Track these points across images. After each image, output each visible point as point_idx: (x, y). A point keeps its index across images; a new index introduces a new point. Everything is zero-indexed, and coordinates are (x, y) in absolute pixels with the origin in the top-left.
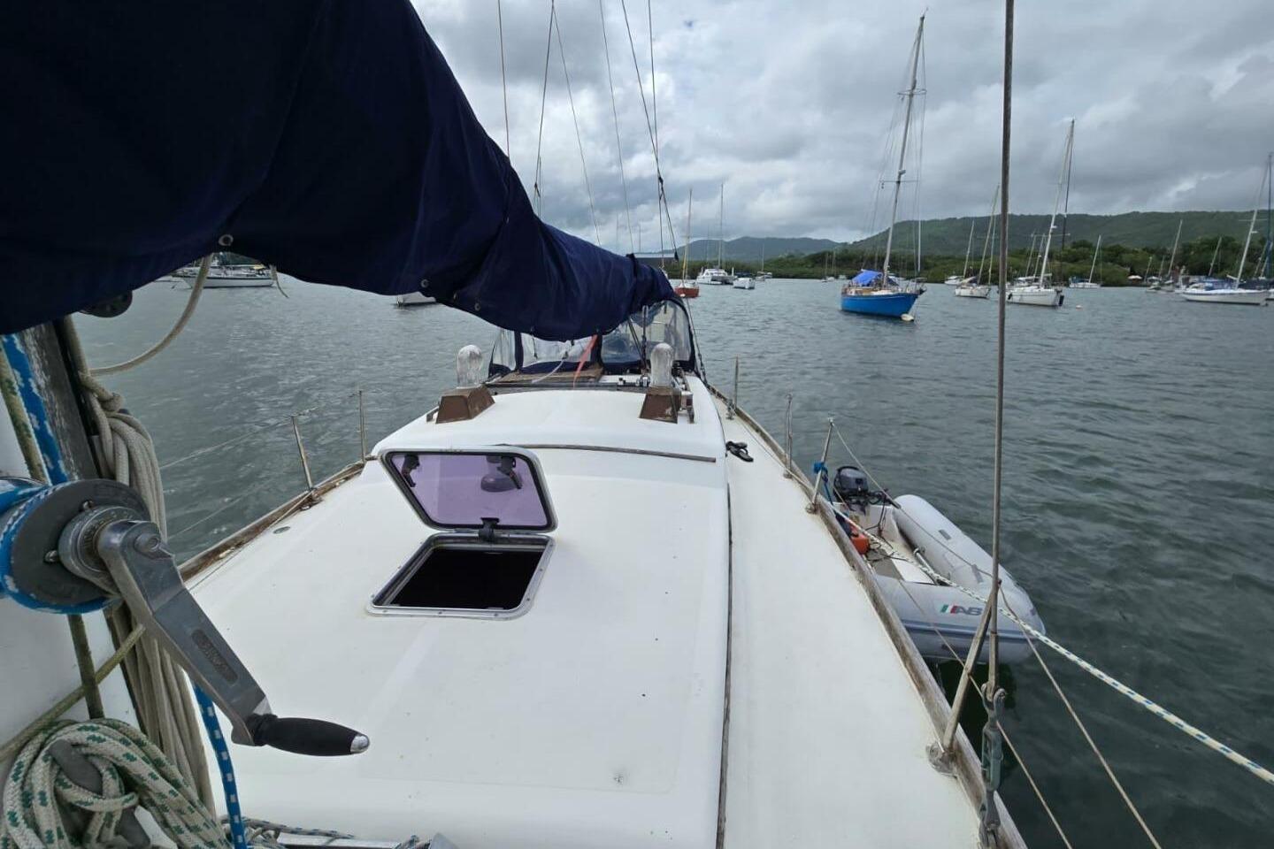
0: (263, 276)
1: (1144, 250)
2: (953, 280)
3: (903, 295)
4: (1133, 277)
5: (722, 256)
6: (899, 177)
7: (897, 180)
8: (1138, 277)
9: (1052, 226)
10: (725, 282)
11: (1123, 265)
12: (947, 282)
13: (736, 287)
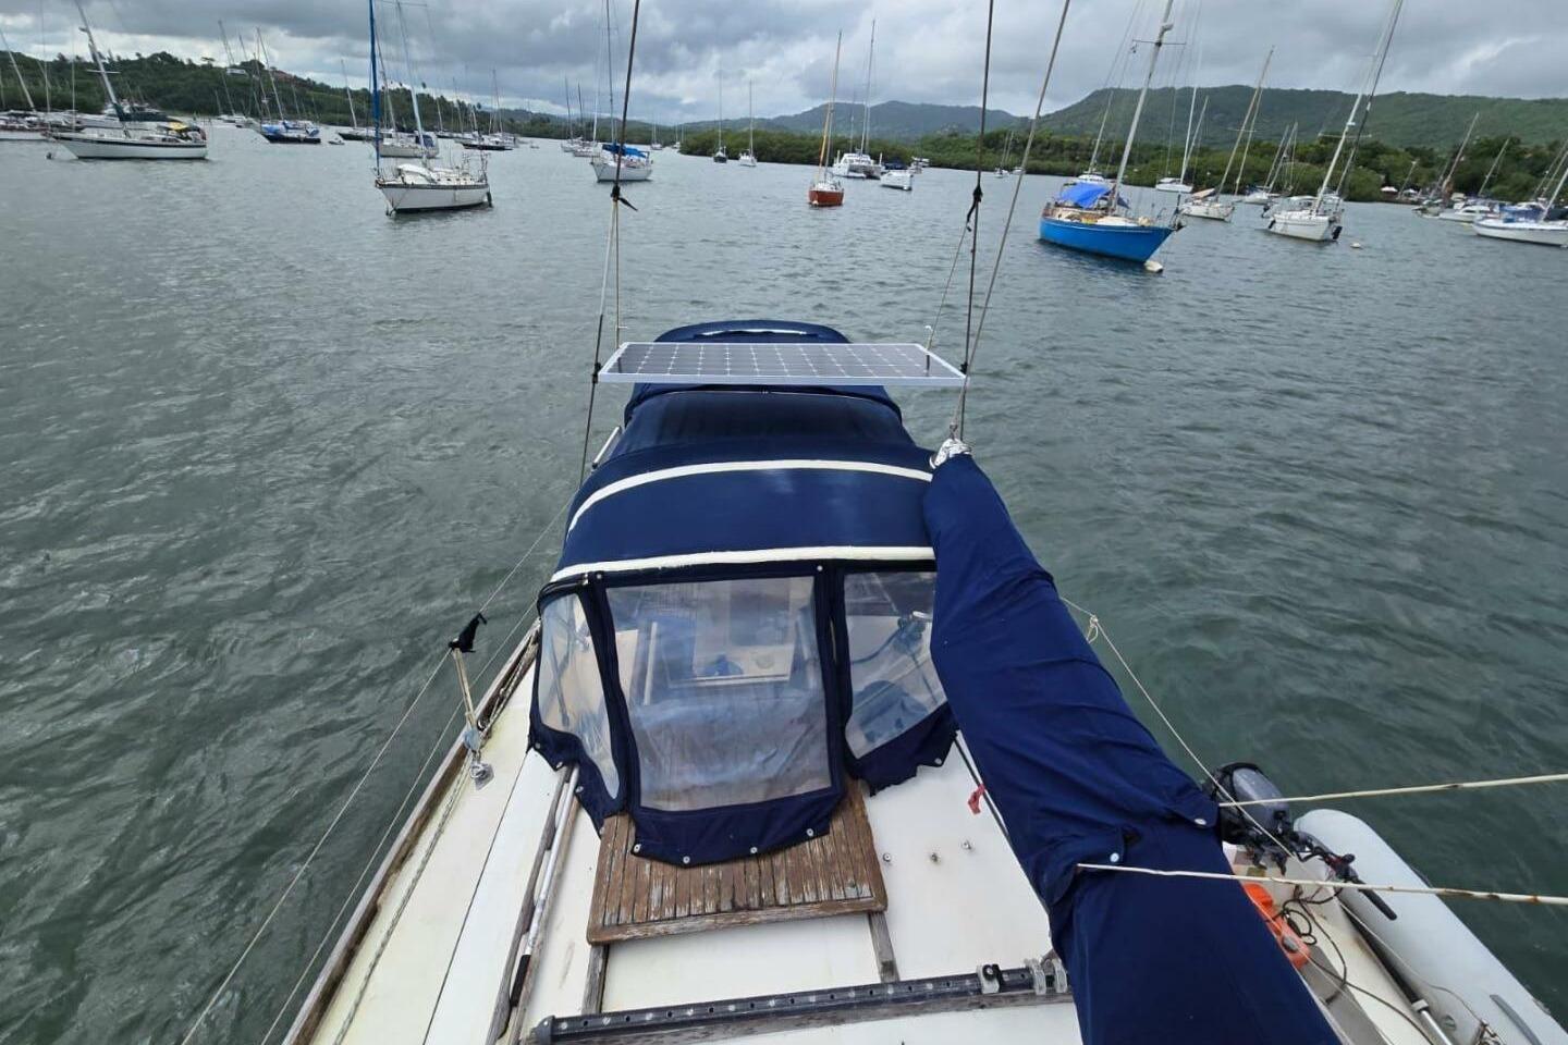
0: (189, 142)
1: (1407, 150)
2: (1166, 184)
3: (1149, 228)
4: (1386, 189)
5: (867, 132)
6: (1162, 34)
7: (1156, 40)
8: (1393, 189)
9: (1350, 123)
10: (870, 176)
11: (1378, 170)
12: (1158, 187)
13: (884, 186)
